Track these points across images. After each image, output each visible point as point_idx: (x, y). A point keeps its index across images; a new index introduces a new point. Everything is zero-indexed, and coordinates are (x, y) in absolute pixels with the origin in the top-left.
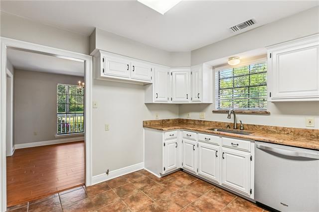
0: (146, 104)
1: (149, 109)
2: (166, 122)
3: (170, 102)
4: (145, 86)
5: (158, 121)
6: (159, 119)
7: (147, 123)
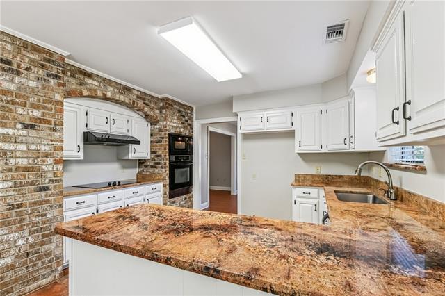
0: (299, 154)
1: (305, 160)
2: (333, 178)
3: (324, 150)
4: (291, 134)
5: (319, 176)
6: (322, 174)
7: (299, 177)
